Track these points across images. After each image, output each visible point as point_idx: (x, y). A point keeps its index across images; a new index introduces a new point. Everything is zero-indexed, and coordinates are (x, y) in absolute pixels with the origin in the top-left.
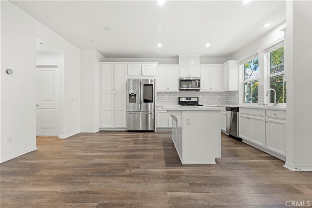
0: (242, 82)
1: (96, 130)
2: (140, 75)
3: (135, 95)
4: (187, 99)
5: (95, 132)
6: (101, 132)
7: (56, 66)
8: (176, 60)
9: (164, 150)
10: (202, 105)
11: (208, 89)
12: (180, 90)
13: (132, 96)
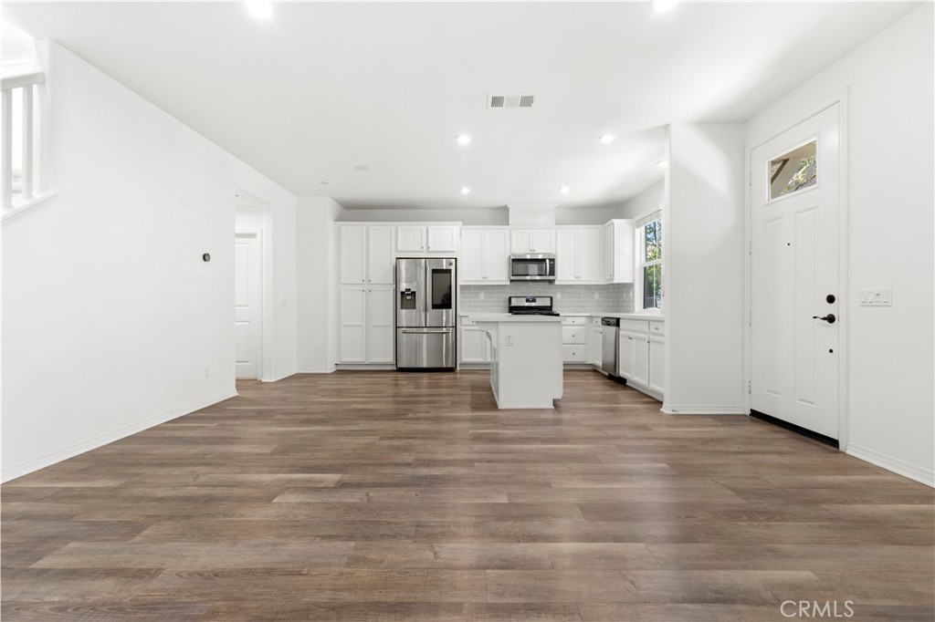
0: (641, 265)
1: (331, 369)
2: (425, 249)
3: (414, 293)
4: (527, 301)
5: (329, 372)
6: (341, 372)
7: (253, 236)
8: (501, 215)
9: (472, 396)
10: (558, 315)
11: (574, 278)
12: (511, 281)
13: (408, 295)
